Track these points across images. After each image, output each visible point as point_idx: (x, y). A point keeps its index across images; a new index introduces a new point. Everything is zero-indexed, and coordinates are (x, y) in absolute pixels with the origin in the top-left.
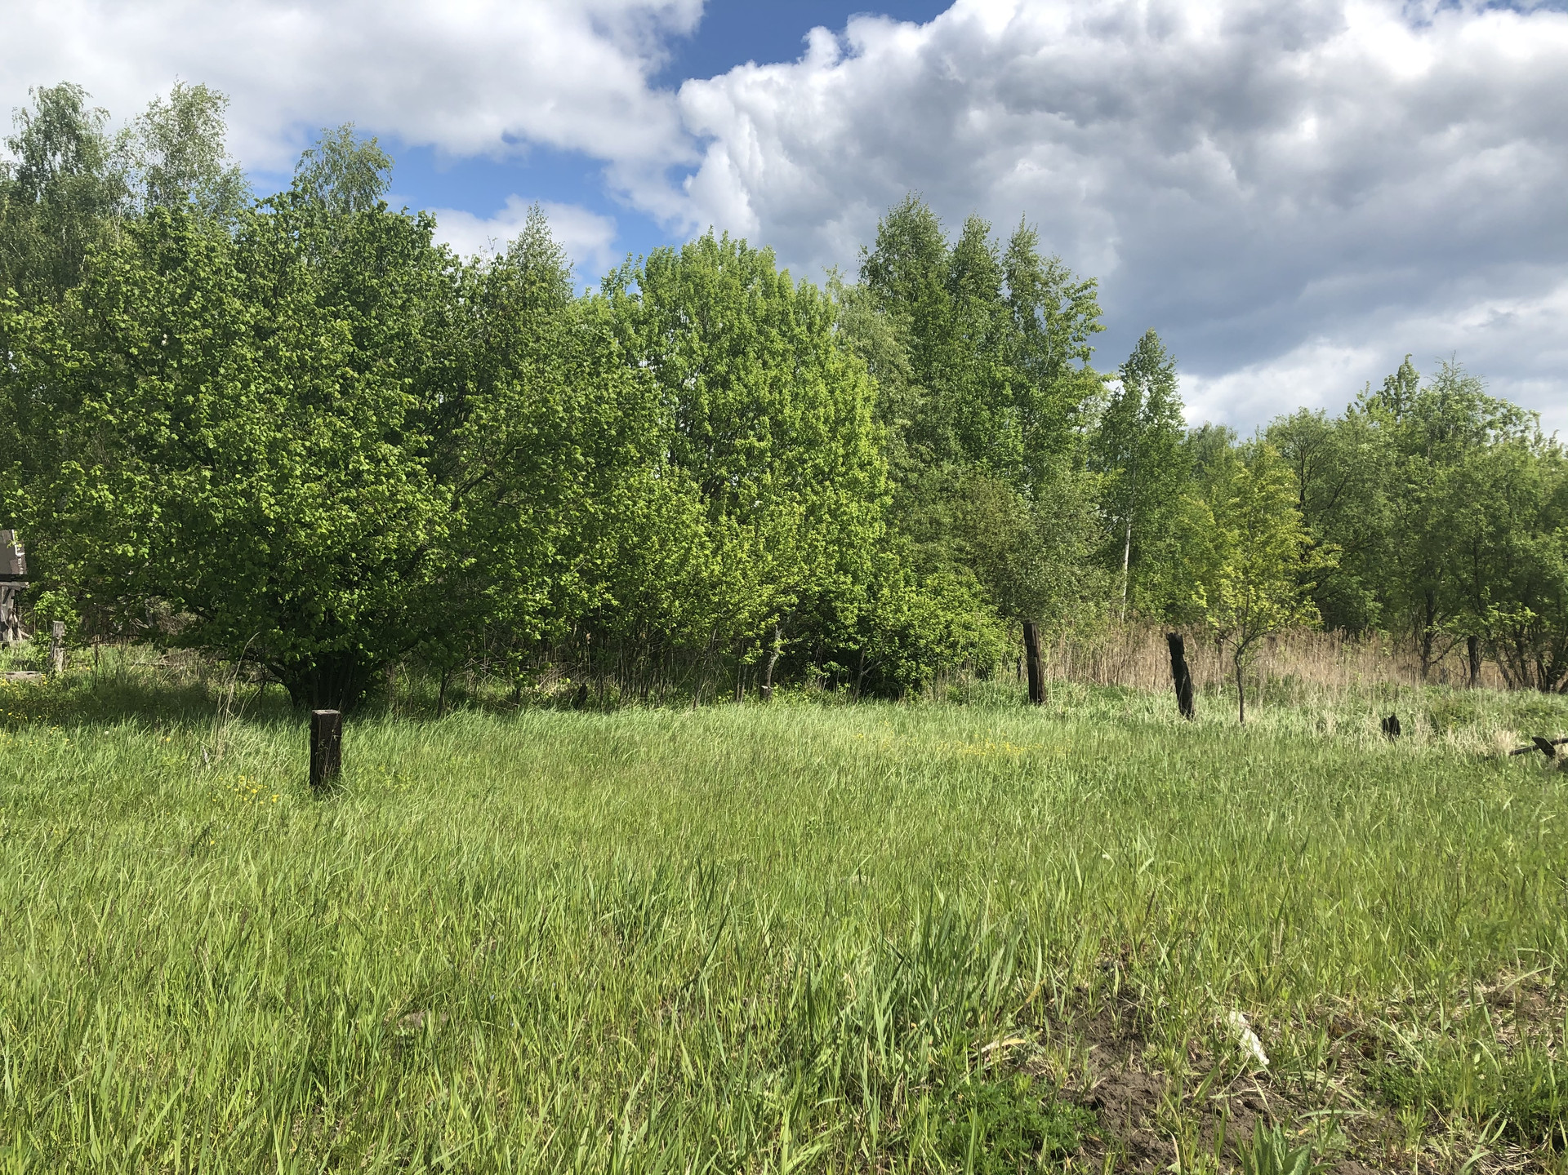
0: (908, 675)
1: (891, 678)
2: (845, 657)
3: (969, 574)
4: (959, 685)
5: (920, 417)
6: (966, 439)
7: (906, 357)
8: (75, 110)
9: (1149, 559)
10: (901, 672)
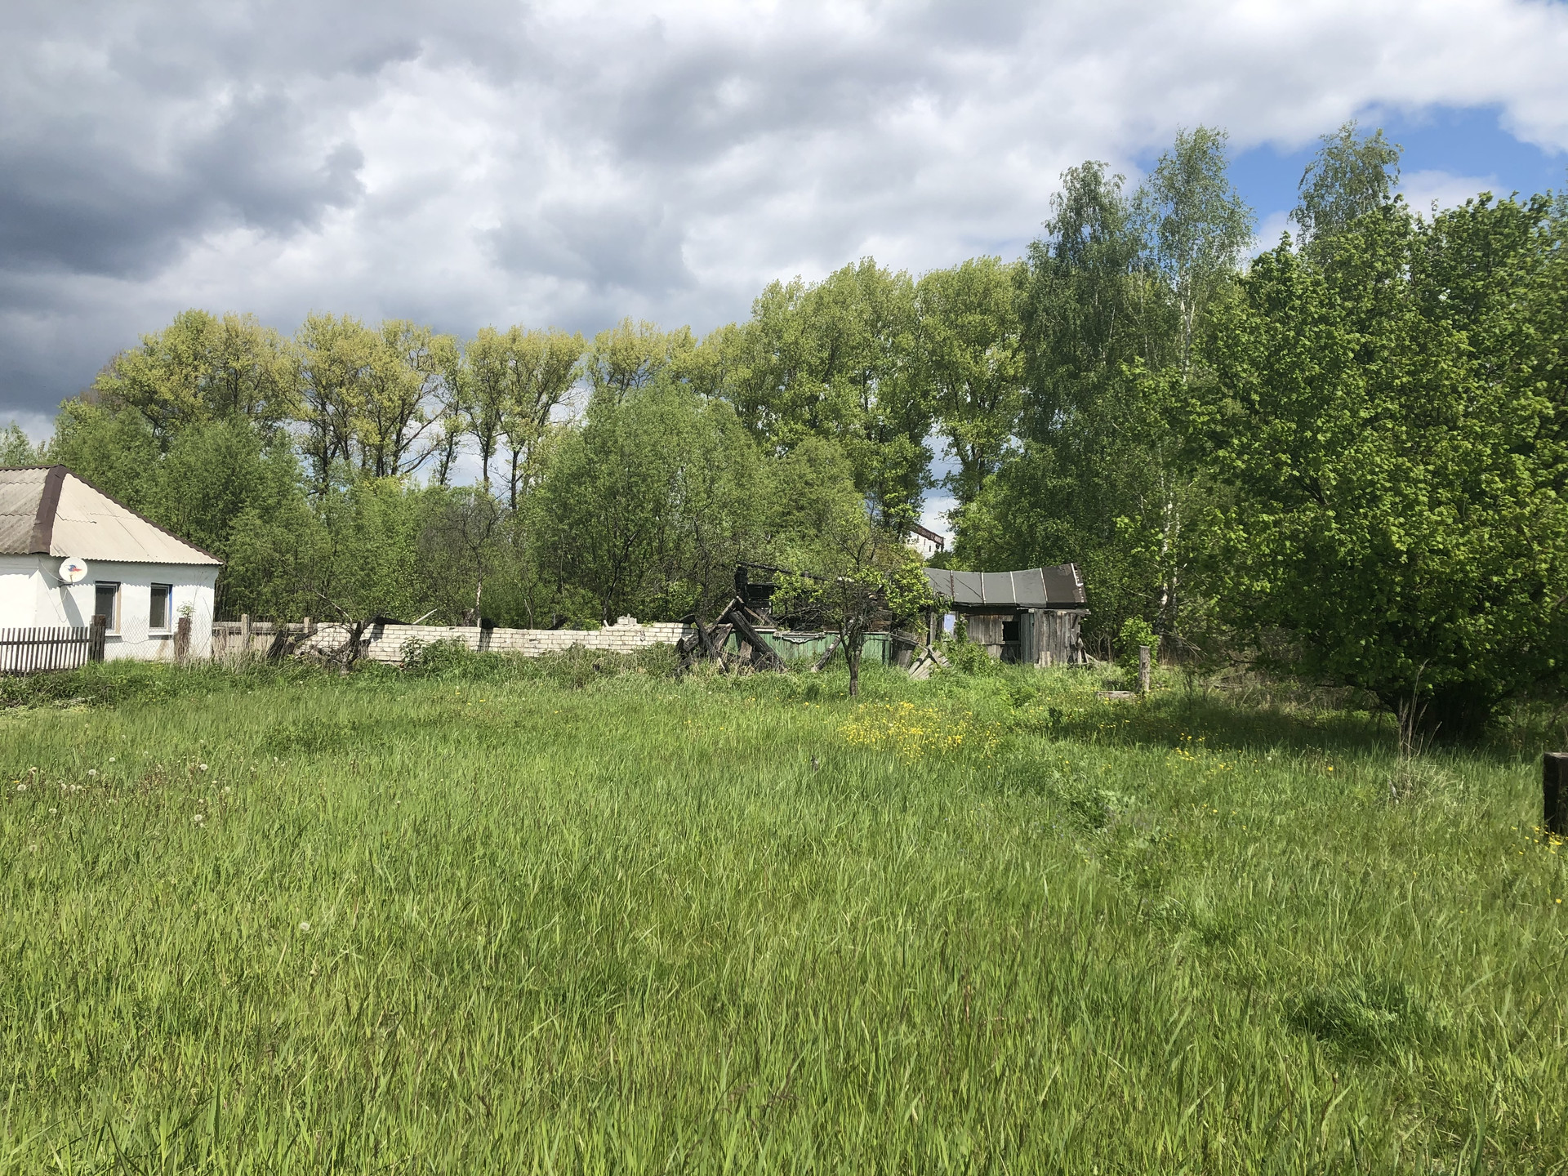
8: (1099, 183)
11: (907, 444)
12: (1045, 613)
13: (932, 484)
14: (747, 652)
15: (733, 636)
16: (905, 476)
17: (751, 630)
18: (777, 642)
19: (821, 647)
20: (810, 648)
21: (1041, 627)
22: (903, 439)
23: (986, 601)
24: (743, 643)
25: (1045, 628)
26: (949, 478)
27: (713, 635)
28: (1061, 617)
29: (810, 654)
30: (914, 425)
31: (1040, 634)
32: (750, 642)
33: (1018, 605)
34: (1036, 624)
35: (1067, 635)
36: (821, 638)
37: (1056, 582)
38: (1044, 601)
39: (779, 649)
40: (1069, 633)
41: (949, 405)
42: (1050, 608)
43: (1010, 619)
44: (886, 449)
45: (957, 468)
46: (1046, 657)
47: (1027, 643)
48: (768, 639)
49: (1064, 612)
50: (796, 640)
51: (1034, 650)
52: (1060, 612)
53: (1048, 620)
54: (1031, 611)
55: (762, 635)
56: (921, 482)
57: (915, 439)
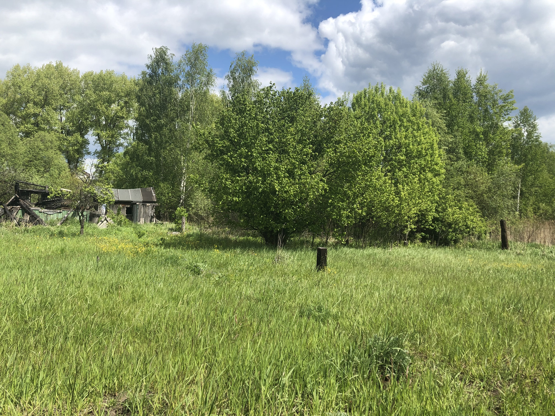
0: (452, 238)
1: (446, 239)
2: (428, 231)
3: (471, 202)
4: (472, 242)
5: (450, 145)
6: (466, 153)
7: (444, 125)
8: (165, 55)
9: (527, 195)
10: (450, 237)
11: (79, 137)
12: (143, 204)
13: (89, 153)
14: (27, 218)
15: (20, 211)
16: (78, 149)
17: (29, 209)
18: (41, 214)
19: (60, 216)
20: (56, 216)
21: (141, 210)
22: (77, 135)
23: (120, 199)
24: (25, 214)
25: (142, 210)
26: (96, 152)
27: (11, 211)
28: (148, 206)
29: (55, 219)
30: (82, 130)
31: (141, 212)
32: (29, 214)
33: (132, 201)
34: (139, 208)
35: (150, 212)
36: (60, 212)
37: (145, 193)
38: (141, 200)
39: (42, 217)
40: (151, 212)
41: (96, 124)
42: (144, 203)
43: (129, 206)
44: (70, 138)
45: (99, 148)
46: (142, 220)
47: (135, 215)
48: (37, 212)
49: (149, 204)
50: (49, 213)
51: (138, 218)
52: (148, 204)
53: (143, 207)
54: (138, 204)
55: (34, 211)
56: (84, 152)
57: (82, 136)
